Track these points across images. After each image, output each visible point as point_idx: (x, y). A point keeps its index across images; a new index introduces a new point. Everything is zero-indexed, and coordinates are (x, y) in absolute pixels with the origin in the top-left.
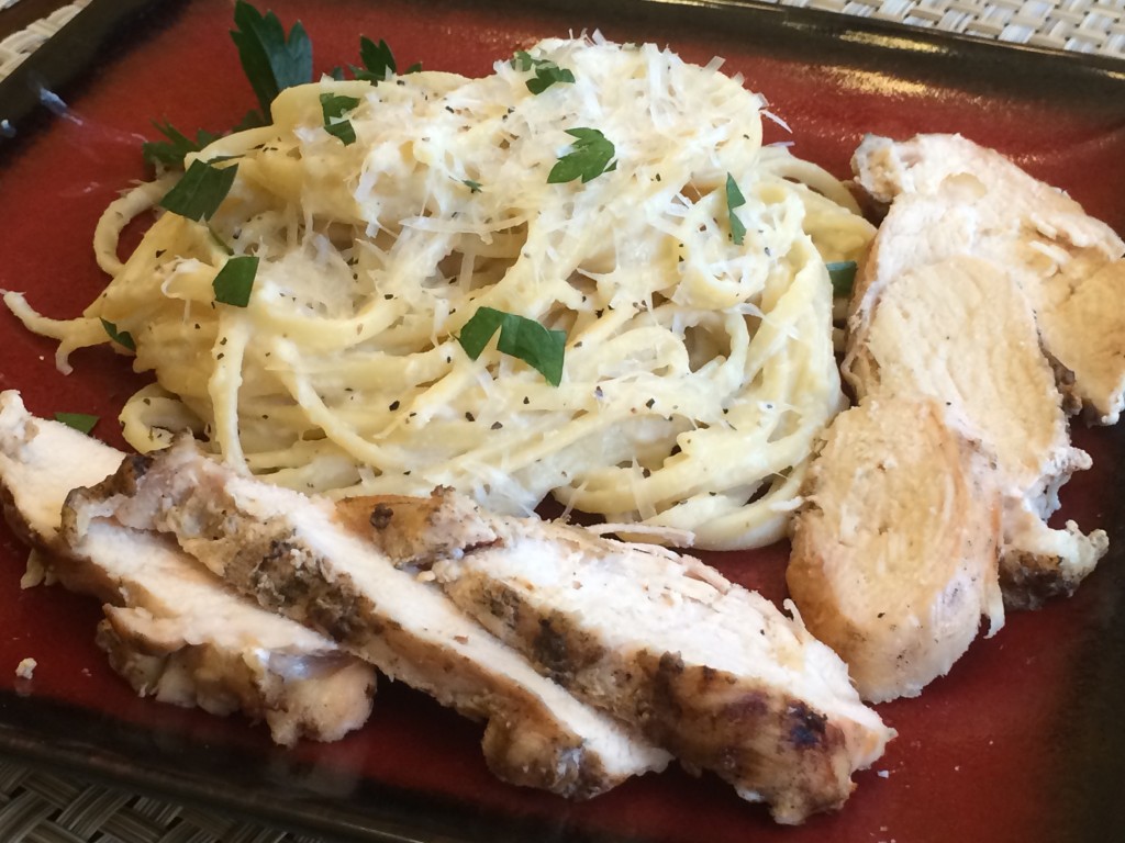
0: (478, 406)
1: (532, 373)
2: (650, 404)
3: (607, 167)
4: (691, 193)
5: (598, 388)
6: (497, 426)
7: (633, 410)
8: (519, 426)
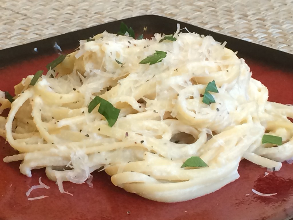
0: (84, 128)
1: (105, 122)
2: (142, 142)
3: (158, 61)
4: (194, 81)
5: (127, 133)
6: (88, 136)
7: (136, 143)
8: (96, 138)
